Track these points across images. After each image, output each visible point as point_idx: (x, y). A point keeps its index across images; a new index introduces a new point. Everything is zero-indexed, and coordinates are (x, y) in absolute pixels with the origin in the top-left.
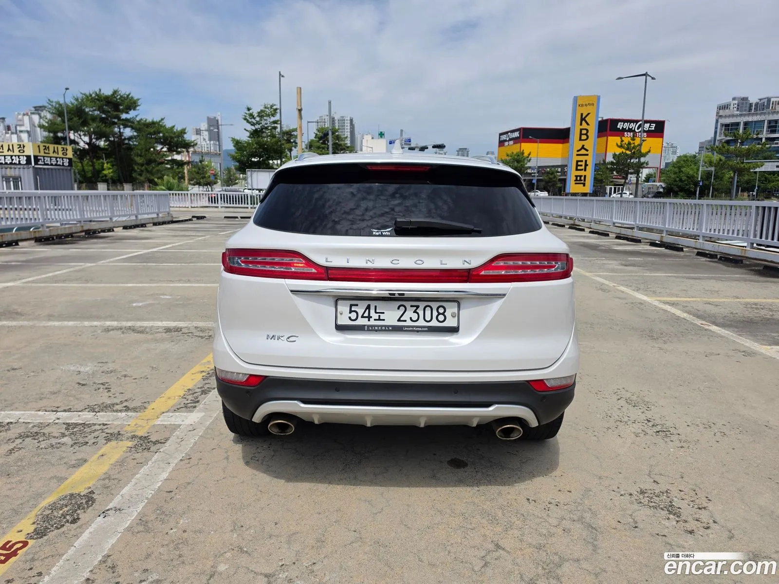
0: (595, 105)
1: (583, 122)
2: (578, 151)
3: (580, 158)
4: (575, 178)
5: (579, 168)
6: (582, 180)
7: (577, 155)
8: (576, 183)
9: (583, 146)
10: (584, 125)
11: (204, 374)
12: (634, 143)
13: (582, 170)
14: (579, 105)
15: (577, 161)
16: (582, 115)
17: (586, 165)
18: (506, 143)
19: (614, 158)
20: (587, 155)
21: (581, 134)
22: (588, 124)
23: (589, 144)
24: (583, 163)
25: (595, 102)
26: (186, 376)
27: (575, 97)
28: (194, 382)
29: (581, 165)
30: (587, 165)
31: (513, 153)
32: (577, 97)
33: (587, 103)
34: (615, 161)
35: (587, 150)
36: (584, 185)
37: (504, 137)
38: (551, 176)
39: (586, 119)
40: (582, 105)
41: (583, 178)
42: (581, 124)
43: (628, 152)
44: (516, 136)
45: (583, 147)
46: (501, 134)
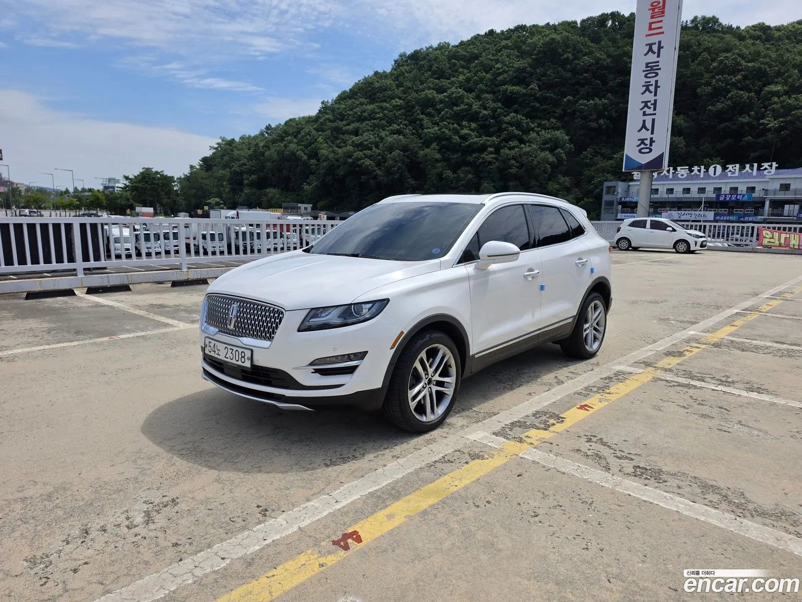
11: (608, 391)
26: (624, 394)
28: (617, 386)
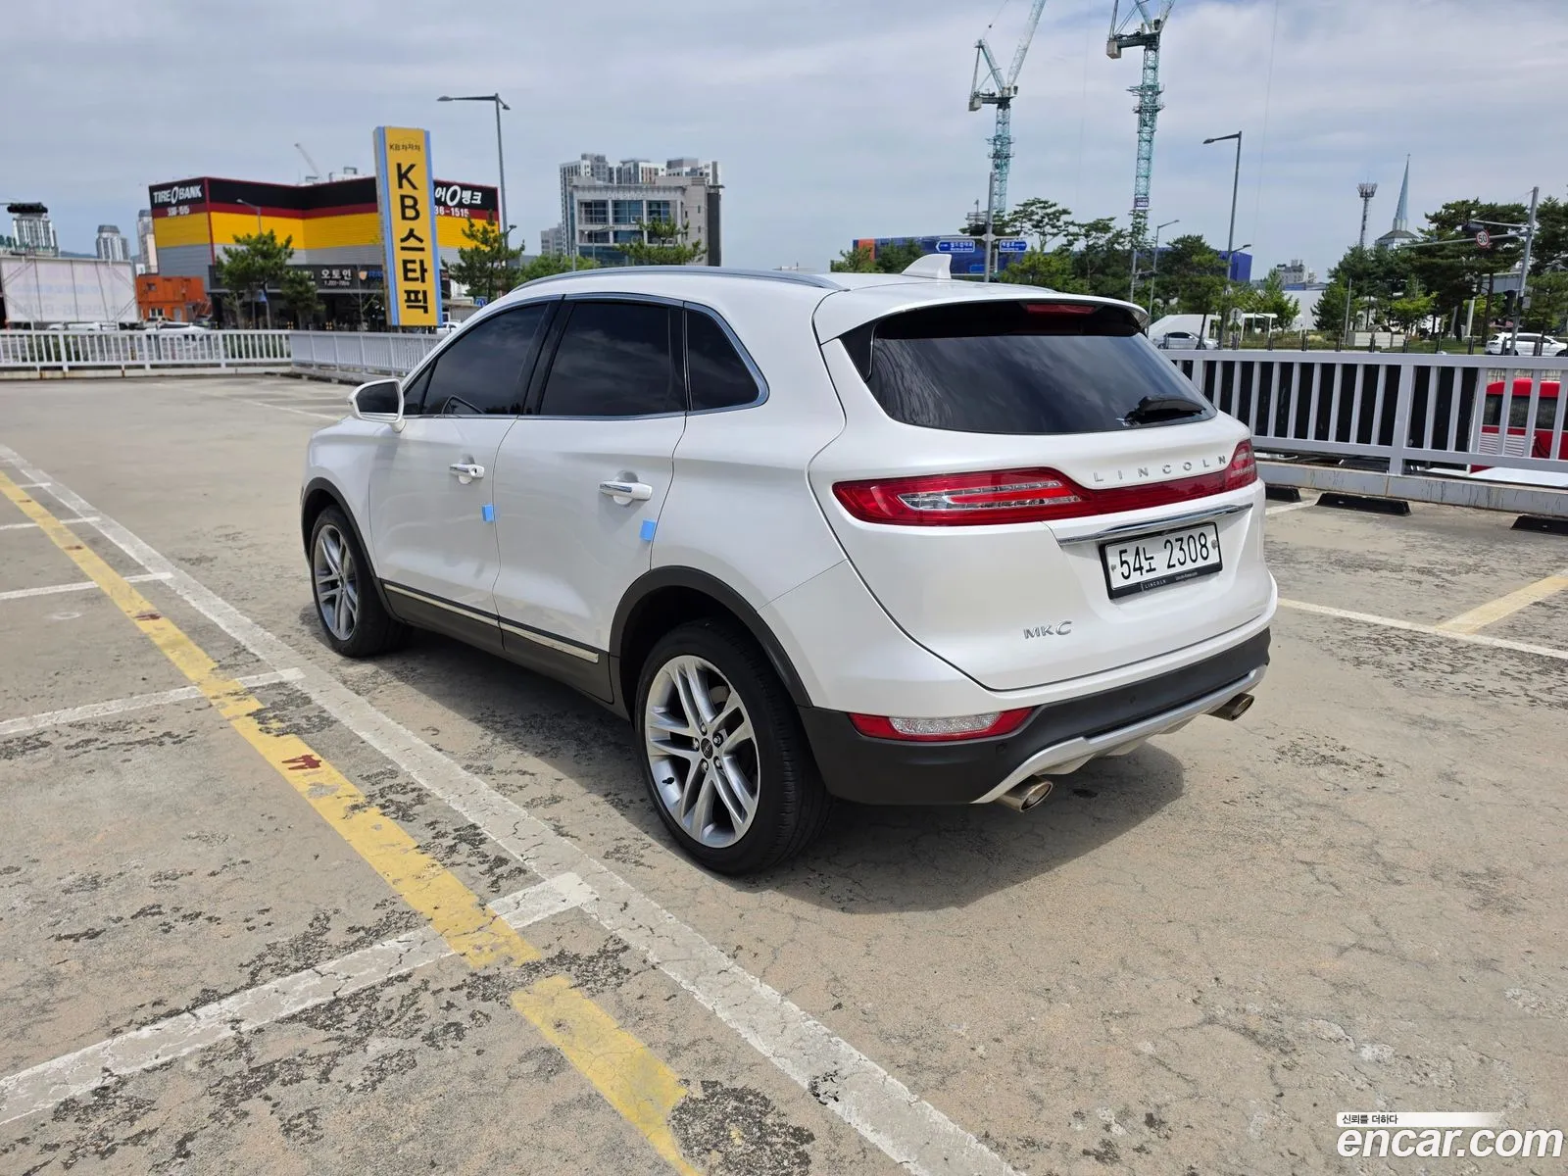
0: (423, 148)
1: (404, 181)
2: (403, 240)
3: (410, 255)
4: (405, 297)
5: (410, 275)
6: (420, 301)
7: (403, 249)
8: (408, 307)
9: (412, 231)
10: (407, 189)
12: (493, 231)
13: (416, 279)
14: (391, 147)
15: (405, 262)
16: (399, 166)
17: (423, 271)
18: (172, 211)
19: (462, 257)
20: (422, 249)
21: (404, 207)
22: (414, 187)
23: (421, 227)
24: (417, 266)
25: (421, 142)
27: (379, 128)
29: (414, 271)
30: (426, 270)
31: (249, 236)
32: (384, 128)
33: (406, 143)
34: (464, 265)
35: (421, 241)
36: (426, 311)
37: (163, 196)
38: (300, 289)
39: (409, 175)
40: (397, 148)
41: (420, 297)
42: (401, 186)
43: (487, 249)
44: (195, 196)
45: (411, 234)
46: (153, 189)
